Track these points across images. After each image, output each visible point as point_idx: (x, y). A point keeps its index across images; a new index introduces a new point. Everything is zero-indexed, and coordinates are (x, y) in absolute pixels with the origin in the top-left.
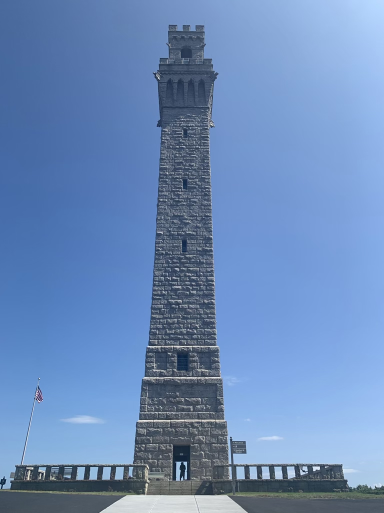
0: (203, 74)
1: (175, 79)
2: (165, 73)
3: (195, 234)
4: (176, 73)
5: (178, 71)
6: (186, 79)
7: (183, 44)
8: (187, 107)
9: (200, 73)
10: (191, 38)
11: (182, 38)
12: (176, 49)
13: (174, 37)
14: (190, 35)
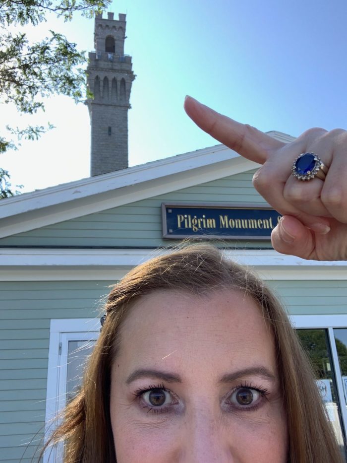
0: (125, 72)
1: (102, 77)
2: (93, 70)
5: (104, 69)
6: (110, 77)
8: (111, 105)
9: (122, 71)
10: (114, 27)
11: (107, 26)
12: (101, 38)
13: (101, 25)
14: (114, 25)
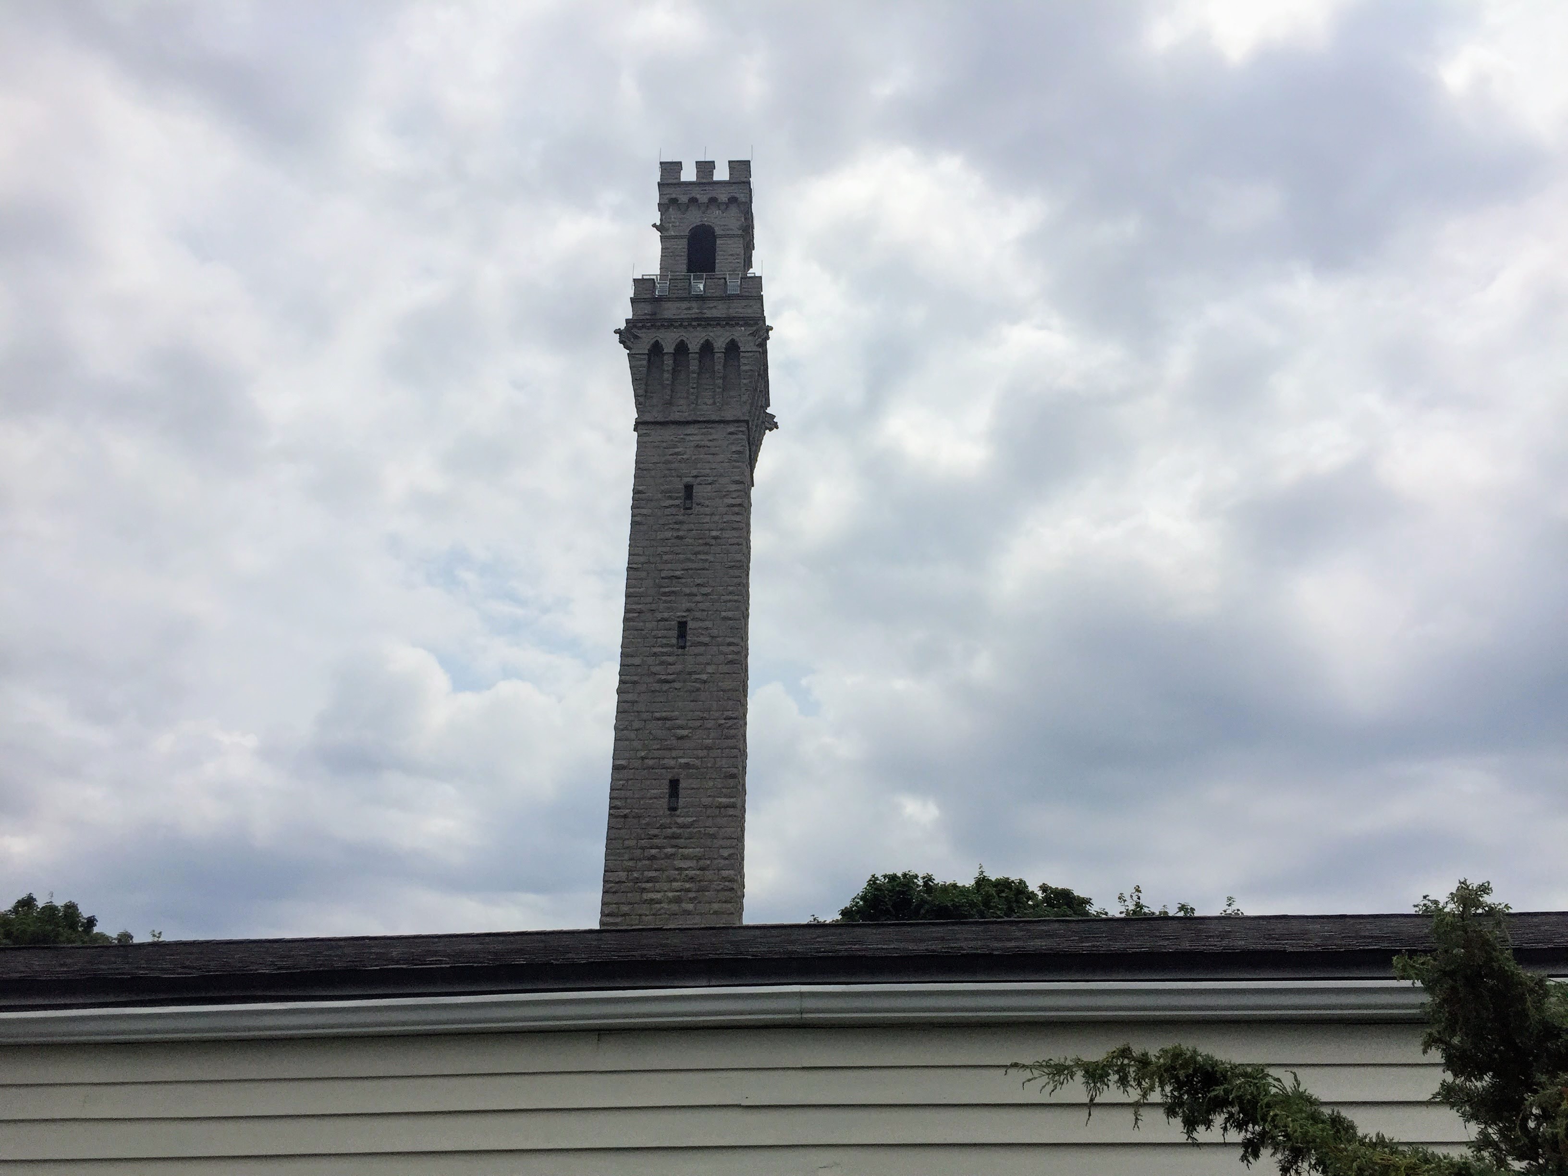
0: (737, 324)
1: (669, 340)
2: (643, 327)
3: (699, 764)
4: (670, 324)
5: (675, 320)
6: (695, 340)
7: (694, 218)
8: (695, 422)
9: (730, 322)
10: (713, 200)
11: (693, 200)
12: (675, 237)
13: (674, 201)
14: (714, 194)
